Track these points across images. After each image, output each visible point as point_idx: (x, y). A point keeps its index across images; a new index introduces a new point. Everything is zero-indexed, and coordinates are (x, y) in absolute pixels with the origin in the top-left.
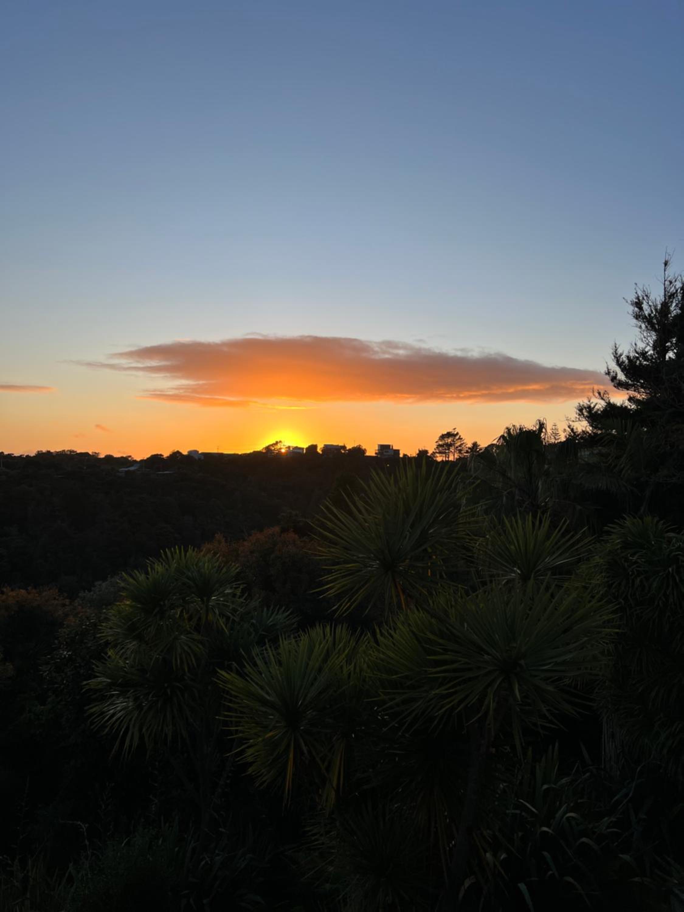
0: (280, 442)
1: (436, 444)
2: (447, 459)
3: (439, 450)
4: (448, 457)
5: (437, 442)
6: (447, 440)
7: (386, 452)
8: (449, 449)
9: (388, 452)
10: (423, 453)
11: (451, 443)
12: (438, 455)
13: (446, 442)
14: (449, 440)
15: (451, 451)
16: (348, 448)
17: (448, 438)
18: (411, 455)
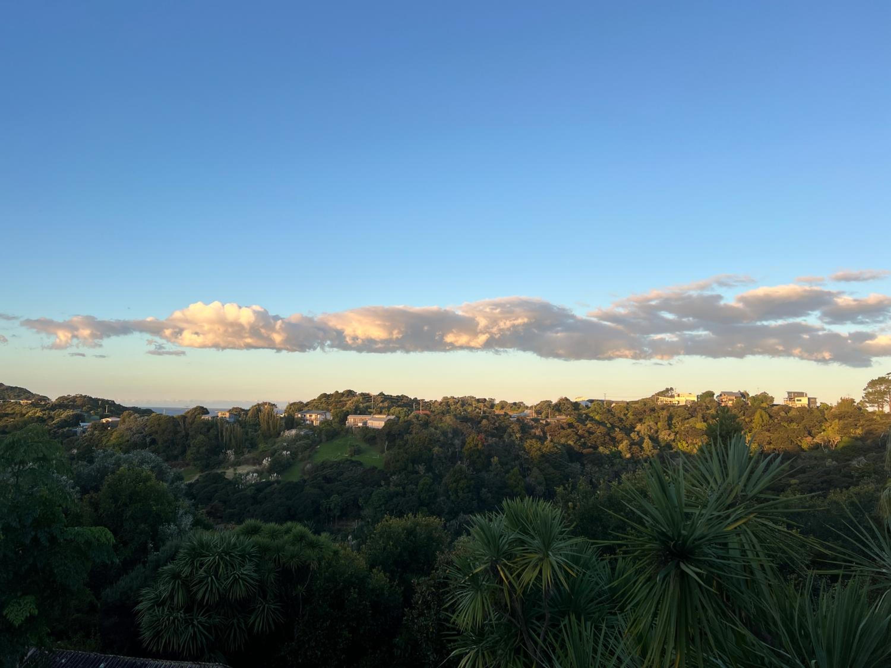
0: (672, 389)
1: (865, 392)
2: (880, 409)
3: (869, 398)
4: (882, 407)
5: (865, 389)
6: (880, 387)
7: (798, 400)
8: (882, 398)
9: (800, 400)
10: (847, 403)
11: (884, 391)
12: (868, 405)
13: (879, 389)
14: (883, 388)
15: (886, 401)
16: (750, 396)
17: (881, 384)
18: (831, 404)
